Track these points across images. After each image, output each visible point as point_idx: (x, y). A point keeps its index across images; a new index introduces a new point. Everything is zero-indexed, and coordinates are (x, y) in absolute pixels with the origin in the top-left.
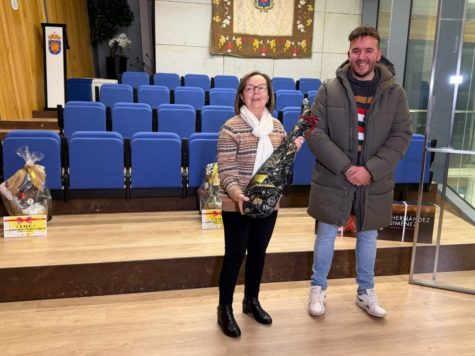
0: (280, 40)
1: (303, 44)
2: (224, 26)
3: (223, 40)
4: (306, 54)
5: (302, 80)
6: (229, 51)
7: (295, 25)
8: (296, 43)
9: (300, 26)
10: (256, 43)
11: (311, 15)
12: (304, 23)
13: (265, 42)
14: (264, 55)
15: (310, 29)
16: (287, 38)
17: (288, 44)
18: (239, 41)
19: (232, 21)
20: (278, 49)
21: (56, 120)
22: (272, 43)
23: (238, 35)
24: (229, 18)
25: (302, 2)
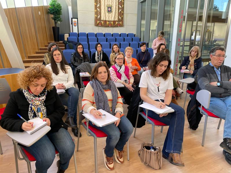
0: (114, 22)
1: (121, 23)
2: (98, 18)
3: (98, 22)
4: (122, 26)
5: (121, 33)
6: (100, 25)
7: (118, 17)
8: (119, 23)
9: (120, 18)
10: (108, 23)
11: (123, 14)
12: (121, 17)
13: (110, 22)
14: (110, 26)
15: (122, 18)
16: (116, 21)
17: (117, 23)
18: (102, 22)
19: (100, 16)
20: (114, 24)
21: (64, 47)
22: (112, 23)
23: (102, 21)
24: (100, 15)
25: (120, 10)
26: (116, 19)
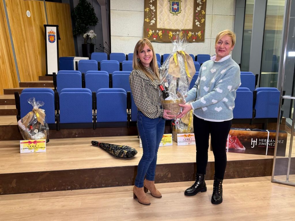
0: (186, 32)
1: (199, 34)
3: (151, 32)
6: (155, 39)
7: (194, 23)
8: (195, 34)
9: (197, 23)
10: (171, 34)
11: (204, 16)
12: (199, 21)
13: (176, 33)
15: (203, 25)
16: (189, 30)
17: (190, 34)
18: (160, 33)
19: (156, 21)
21: (52, 82)
22: (180, 34)
23: (160, 30)
24: (155, 19)
25: (198, 9)
26: (190, 26)
